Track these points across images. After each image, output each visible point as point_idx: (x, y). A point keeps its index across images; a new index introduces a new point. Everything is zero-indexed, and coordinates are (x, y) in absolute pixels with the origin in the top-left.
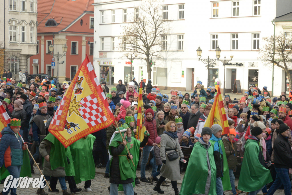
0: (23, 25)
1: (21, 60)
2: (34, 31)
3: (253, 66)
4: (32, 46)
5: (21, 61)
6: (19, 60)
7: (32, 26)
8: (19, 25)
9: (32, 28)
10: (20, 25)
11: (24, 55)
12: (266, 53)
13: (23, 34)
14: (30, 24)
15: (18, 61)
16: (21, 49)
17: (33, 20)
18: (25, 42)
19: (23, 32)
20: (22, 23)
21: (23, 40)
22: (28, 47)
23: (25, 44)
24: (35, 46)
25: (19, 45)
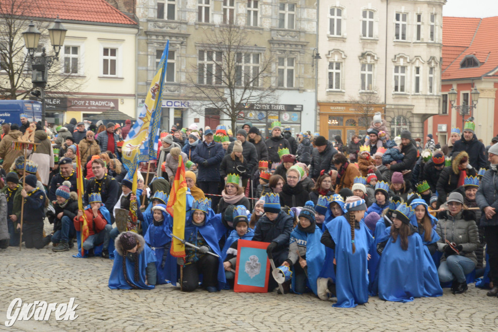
0: (417, 64)
1: (413, 122)
2: (435, 75)
4: (431, 99)
5: (412, 124)
6: (410, 122)
7: (433, 66)
8: (411, 64)
9: (431, 69)
10: (413, 64)
11: (418, 115)
13: (417, 79)
14: (429, 63)
15: (408, 124)
16: (413, 104)
17: (435, 55)
18: (420, 93)
19: (417, 75)
20: (416, 61)
21: (417, 90)
22: (424, 100)
23: (419, 97)
24: (436, 99)
25: (409, 97)
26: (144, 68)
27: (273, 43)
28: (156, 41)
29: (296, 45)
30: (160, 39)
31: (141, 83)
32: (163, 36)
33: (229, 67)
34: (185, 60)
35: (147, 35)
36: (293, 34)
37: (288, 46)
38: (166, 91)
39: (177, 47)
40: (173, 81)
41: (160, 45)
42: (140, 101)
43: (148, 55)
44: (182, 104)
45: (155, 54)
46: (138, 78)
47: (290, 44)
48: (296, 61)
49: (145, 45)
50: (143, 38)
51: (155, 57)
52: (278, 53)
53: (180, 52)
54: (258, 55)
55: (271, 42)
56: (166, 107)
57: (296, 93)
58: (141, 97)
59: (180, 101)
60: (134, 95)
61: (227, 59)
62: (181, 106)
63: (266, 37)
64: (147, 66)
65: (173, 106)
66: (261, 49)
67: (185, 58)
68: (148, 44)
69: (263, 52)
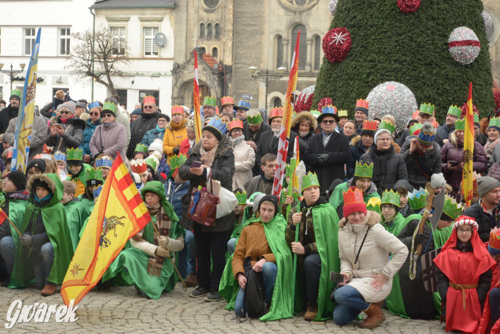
3: (59, 82)
12: (79, 59)
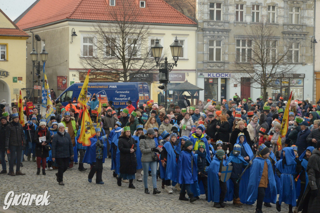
26: (202, 53)
27: (285, 34)
28: (209, 35)
29: (300, 34)
30: (212, 33)
31: (199, 62)
32: (213, 31)
33: (262, 53)
34: (228, 46)
35: (203, 31)
36: (298, 27)
37: (295, 35)
38: (216, 67)
39: (222, 38)
40: (220, 60)
41: (212, 37)
42: (199, 74)
43: (204, 44)
44: (226, 75)
45: (209, 43)
46: (197, 59)
47: (296, 34)
48: (300, 45)
49: (202, 37)
50: (201, 33)
51: (209, 45)
52: (288, 40)
53: (224, 41)
54: (275, 41)
55: (283, 33)
56: (216, 77)
57: (300, 66)
58: (199, 71)
59: (225, 73)
60: (195, 70)
61: (261, 48)
62: (226, 76)
63: (281, 29)
64: (204, 51)
65: (220, 77)
66: (277, 38)
67: (227, 45)
68: (204, 36)
69: (279, 39)
